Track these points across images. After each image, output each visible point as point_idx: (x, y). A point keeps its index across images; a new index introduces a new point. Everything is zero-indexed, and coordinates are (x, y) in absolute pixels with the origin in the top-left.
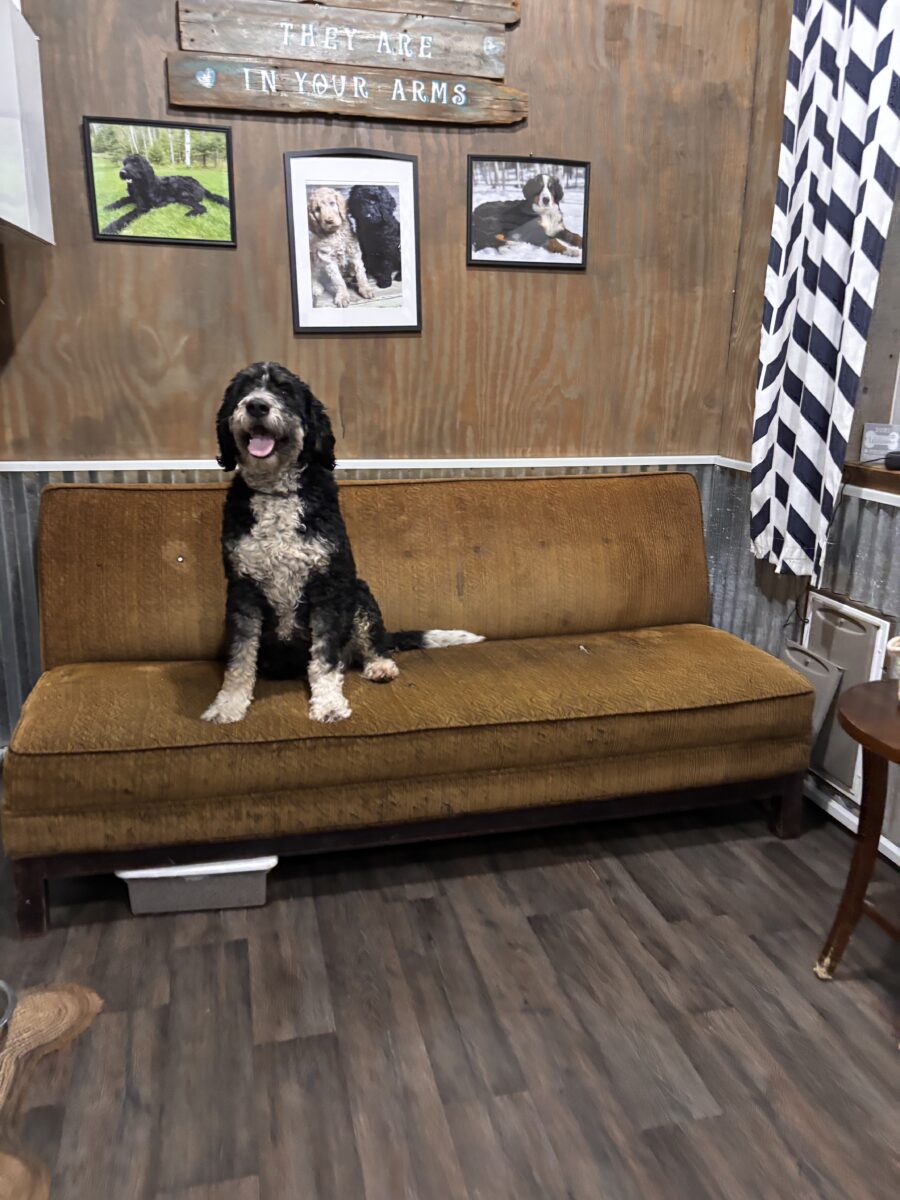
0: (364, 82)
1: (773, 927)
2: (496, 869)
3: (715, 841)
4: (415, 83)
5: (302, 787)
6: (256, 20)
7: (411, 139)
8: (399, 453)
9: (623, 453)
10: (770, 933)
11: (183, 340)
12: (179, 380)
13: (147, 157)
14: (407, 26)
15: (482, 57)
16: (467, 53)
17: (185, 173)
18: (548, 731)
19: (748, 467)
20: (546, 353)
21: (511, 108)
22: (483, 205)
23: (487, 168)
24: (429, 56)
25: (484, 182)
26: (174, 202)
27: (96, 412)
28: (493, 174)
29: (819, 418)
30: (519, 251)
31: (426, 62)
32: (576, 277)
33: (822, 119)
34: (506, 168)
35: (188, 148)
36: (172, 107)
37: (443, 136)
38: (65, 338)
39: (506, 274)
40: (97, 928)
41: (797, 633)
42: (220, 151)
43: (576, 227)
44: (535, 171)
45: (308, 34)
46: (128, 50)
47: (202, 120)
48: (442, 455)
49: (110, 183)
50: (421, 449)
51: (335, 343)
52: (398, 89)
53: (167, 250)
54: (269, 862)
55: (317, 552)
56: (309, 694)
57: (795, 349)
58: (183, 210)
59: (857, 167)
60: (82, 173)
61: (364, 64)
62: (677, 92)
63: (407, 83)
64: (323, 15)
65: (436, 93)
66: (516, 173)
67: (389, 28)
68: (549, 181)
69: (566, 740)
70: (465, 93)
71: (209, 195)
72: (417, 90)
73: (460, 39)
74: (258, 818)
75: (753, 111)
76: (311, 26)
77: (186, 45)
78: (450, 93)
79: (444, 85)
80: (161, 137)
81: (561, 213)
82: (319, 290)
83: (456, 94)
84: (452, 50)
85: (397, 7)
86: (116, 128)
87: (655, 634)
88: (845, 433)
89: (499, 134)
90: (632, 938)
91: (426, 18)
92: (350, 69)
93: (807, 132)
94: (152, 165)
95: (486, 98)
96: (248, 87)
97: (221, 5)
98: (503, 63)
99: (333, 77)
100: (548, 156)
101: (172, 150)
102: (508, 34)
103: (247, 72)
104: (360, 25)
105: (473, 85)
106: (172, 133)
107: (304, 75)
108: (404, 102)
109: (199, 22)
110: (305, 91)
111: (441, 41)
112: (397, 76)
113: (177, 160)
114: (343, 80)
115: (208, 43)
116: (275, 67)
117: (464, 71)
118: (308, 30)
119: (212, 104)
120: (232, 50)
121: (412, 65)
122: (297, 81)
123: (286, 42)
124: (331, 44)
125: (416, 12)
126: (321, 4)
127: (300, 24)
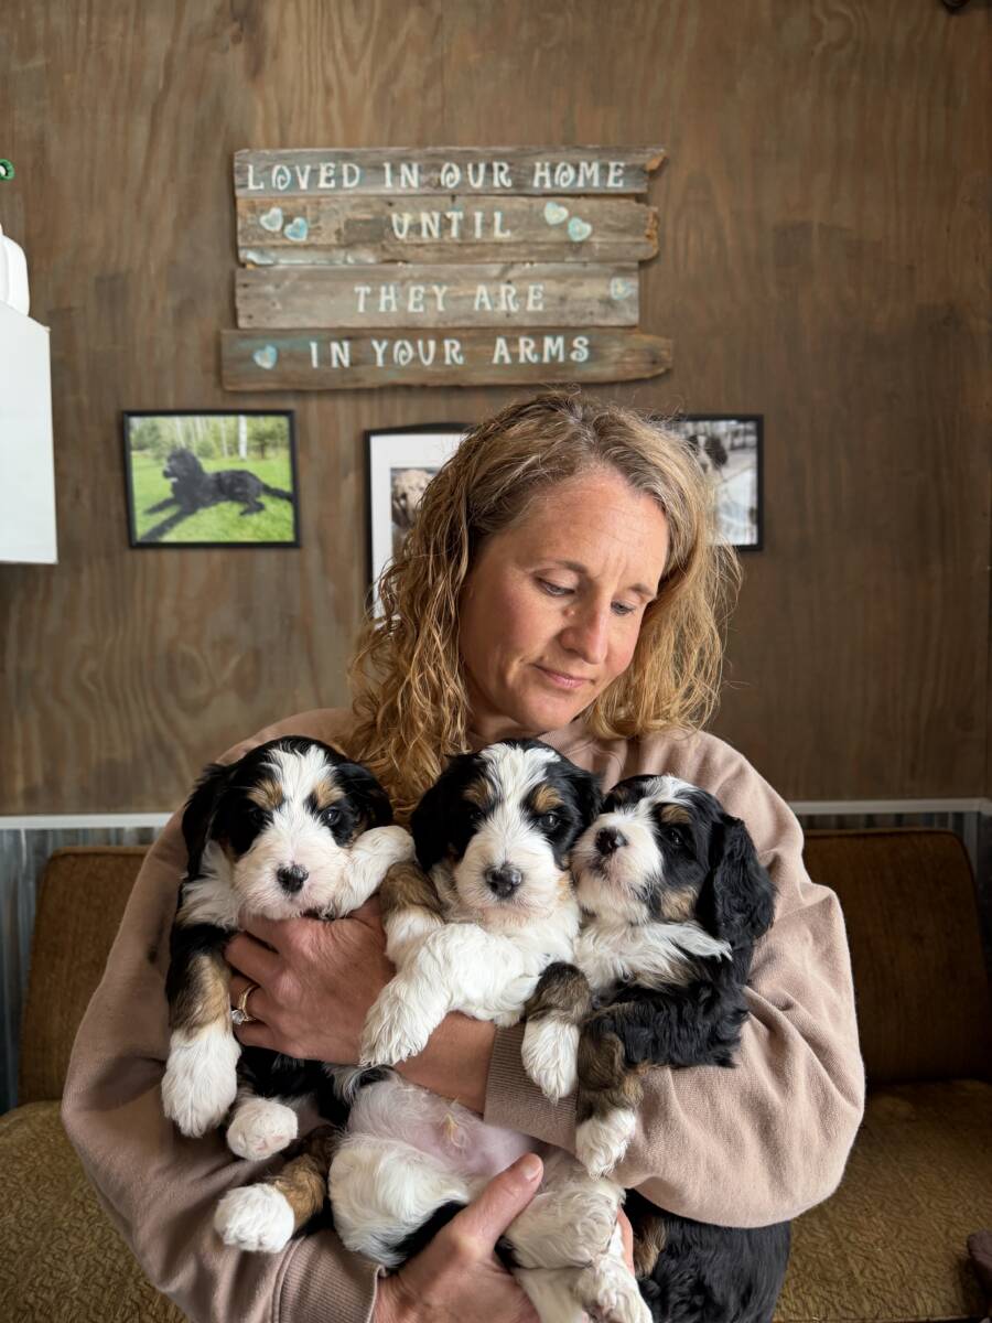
0: (458, 346)
4: (522, 341)
6: (326, 287)
11: (233, 662)
12: (227, 711)
13: (194, 451)
14: (512, 274)
15: (608, 303)
16: (588, 300)
17: (238, 467)
21: (650, 359)
24: (540, 308)
26: (226, 500)
27: (123, 753)
31: (535, 315)
32: (752, 559)
35: (243, 438)
36: (226, 393)
38: (91, 665)
42: (282, 439)
44: (686, 432)
45: (388, 297)
47: (261, 405)
49: (150, 481)
52: (501, 349)
53: (217, 555)
58: (236, 508)
60: (118, 475)
61: (457, 324)
62: (880, 321)
63: (512, 342)
64: (407, 274)
65: (550, 351)
67: (487, 280)
68: (707, 443)
70: (588, 347)
71: (268, 490)
72: (526, 349)
73: (581, 284)
76: (392, 289)
77: (242, 323)
78: (569, 348)
79: (560, 340)
80: (211, 428)
83: (578, 349)
84: (570, 299)
85: (498, 255)
86: (161, 421)
89: (636, 391)
91: (535, 265)
92: (441, 333)
94: (200, 459)
96: (315, 363)
97: (284, 274)
98: (637, 309)
99: (420, 343)
100: (703, 411)
101: (224, 443)
102: (643, 272)
103: (314, 346)
104: (452, 280)
105: (599, 336)
106: (225, 422)
107: (385, 344)
108: (508, 365)
109: (259, 296)
110: (384, 363)
111: (555, 288)
112: (500, 335)
113: (231, 453)
114: (432, 344)
115: (268, 318)
116: (349, 338)
117: (586, 321)
118: (388, 293)
119: (272, 386)
120: (296, 325)
121: (517, 321)
122: (374, 352)
123: (361, 308)
124: (416, 305)
125: (523, 259)
126: (405, 262)
127: (379, 286)
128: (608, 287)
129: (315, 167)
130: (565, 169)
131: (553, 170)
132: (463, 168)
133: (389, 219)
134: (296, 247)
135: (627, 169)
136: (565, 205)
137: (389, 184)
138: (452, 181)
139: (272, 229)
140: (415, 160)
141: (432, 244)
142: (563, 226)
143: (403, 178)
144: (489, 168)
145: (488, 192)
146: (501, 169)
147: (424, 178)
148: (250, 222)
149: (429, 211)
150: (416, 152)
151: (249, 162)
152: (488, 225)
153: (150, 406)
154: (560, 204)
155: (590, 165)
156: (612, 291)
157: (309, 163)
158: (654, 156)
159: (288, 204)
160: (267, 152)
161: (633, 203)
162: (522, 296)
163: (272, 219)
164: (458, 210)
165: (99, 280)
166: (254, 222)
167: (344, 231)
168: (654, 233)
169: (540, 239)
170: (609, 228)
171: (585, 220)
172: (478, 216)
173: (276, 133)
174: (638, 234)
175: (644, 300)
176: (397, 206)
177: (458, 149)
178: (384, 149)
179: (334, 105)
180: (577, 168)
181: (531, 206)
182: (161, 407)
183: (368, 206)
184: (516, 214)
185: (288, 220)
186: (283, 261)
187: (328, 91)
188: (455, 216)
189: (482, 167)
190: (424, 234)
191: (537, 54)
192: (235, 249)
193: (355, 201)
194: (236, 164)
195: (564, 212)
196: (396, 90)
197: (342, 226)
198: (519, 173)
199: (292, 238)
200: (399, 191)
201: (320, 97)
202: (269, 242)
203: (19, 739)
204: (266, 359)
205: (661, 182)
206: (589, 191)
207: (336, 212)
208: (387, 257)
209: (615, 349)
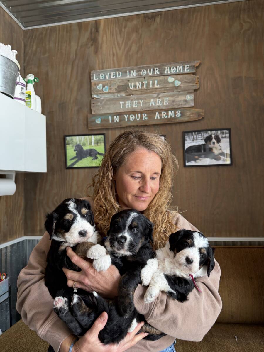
0: (146, 115)
4: (163, 113)
6: (113, 103)
13: (81, 145)
14: (160, 96)
15: (186, 101)
16: (180, 101)
21: (198, 115)
22: (189, 147)
23: (190, 135)
24: (167, 104)
25: (189, 140)
26: (89, 156)
28: (192, 137)
30: (204, 161)
31: (166, 106)
32: (229, 168)
34: (198, 134)
35: (93, 141)
36: (89, 130)
37: (173, 127)
38: (56, 198)
42: (102, 140)
44: (209, 134)
45: (128, 104)
47: (97, 133)
49: (71, 152)
52: (157, 115)
58: (91, 158)
60: (63, 151)
61: (146, 110)
63: (160, 113)
64: (133, 98)
65: (170, 115)
66: (201, 135)
67: (153, 98)
68: (215, 137)
70: (180, 113)
71: (99, 153)
72: (164, 115)
73: (178, 97)
76: (129, 102)
77: (93, 113)
78: (175, 114)
79: (173, 112)
80: (85, 139)
81: (220, 147)
83: (178, 114)
84: (175, 101)
85: (156, 91)
86: (73, 137)
89: (194, 124)
91: (166, 93)
92: (142, 112)
94: (83, 147)
96: (110, 122)
97: (103, 100)
98: (193, 102)
99: (136, 115)
100: (213, 128)
101: (88, 142)
102: (195, 93)
103: (110, 117)
104: (145, 99)
105: (183, 110)
106: (89, 137)
107: (127, 116)
108: (159, 119)
109: (97, 106)
110: (127, 120)
111: (171, 99)
112: (157, 112)
113: (90, 145)
114: (139, 115)
115: (99, 111)
116: (118, 115)
117: (180, 106)
118: (128, 103)
119: (100, 128)
120: (106, 112)
121: (162, 108)
122: (125, 118)
123: (122, 107)
124: (135, 106)
125: (163, 92)
126: (133, 95)
127: (126, 102)
128: (186, 97)
129: (110, 73)
130: (173, 68)
131: (170, 69)
132: (147, 70)
133: (129, 85)
134: (106, 93)
135: (190, 67)
136: (174, 77)
137: (128, 76)
138: (144, 74)
139: (100, 89)
140: (135, 69)
141: (139, 90)
142: (173, 83)
143: (132, 74)
144: (154, 70)
145: (153, 76)
146: (157, 70)
147: (137, 74)
148: (94, 88)
149: (138, 82)
150: (135, 67)
151: (94, 74)
152: (153, 84)
153: (71, 134)
154: (172, 77)
155: (180, 67)
156: (187, 98)
157: (109, 72)
158: (197, 63)
159: (104, 83)
160: (99, 71)
161: (192, 75)
163: (100, 87)
164: (146, 81)
165: (60, 104)
166: (96, 88)
167: (117, 89)
168: (198, 82)
169: (167, 86)
170: (186, 82)
171: (179, 81)
172: (151, 82)
173: (101, 66)
174: (193, 83)
175: (195, 100)
176: (130, 81)
177: (146, 66)
178: (127, 67)
179: (115, 58)
180: (176, 68)
181: (165, 78)
182: (74, 134)
183: (123, 82)
184: (161, 81)
185: (104, 87)
186: (102, 97)
187: (114, 55)
188: (145, 82)
189: (152, 70)
190: (137, 88)
191: (166, 40)
192: (91, 94)
193: (120, 81)
194: (91, 74)
195: (173, 79)
196: (130, 53)
197: (117, 87)
198: (161, 70)
199: (105, 91)
200: (131, 77)
201: (112, 56)
202: (99, 92)
203: (38, 217)
204: (98, 121)
205: (200, 69)
206: (180, 73)
207: (115, 84)
208: (128, 94)
209: (188, 113)
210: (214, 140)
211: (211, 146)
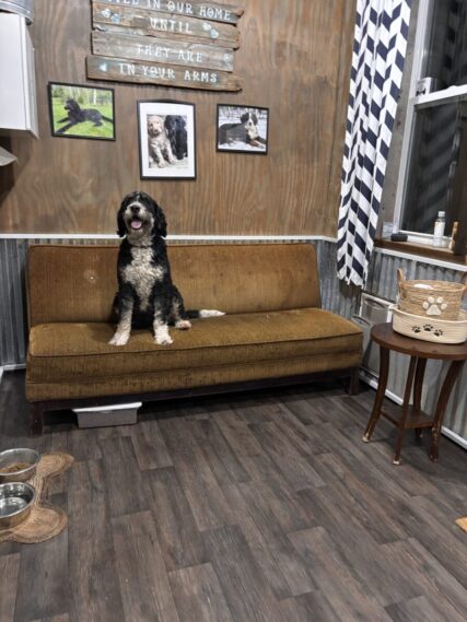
0: (173, 71)
1: (346, 425)
2: (232, 408)
3: (323, 396)
4: (194, 72)
5: (153, 371)
6: (126, 43)
7: (192, 96)
8: (186, 233)
9: (283, 234)
10: (345, 427)
11: (91, 181)
12: (89, 198)
14: (192, 47)
15: (223, 62)
16: (217, 60)
18: (256, 349)
19: (336, 241)
20: (250, 190)
21: (235, 84)
22: (223, 125)
23: (225, 109)
24: (201, 61)
25: (223, 115)
26: (88, 120)
27: (51, 212)
28: (227, 112)
29: (364, 219)
30: (239, 145)
31: (200, 64)
32: (264, 157)
33: (365, 96)
34: (234, 109)
35: (95, 97)
36: (88, 79)
37: (206, 95)
38: (37, 179)
39: (233, 155)
40: (64, 434)
41: (357, 311)
42: (109, 99)
43: (264, 136)
45: (148, 50)
46: (69, 52)
47: (101, 85)
48: (205, 234)
49: (60, 111)
50: (195, 231)
51: (158, 183)
52: (187, 74)
53: (84, 142)
54: (139, 405)
55: (159, 272)
56: (154, 334)
57: (355, 191)
59: (378, 117)
60: (47, 106)
61: (172, 63)
62: (305, 80)
63: (191, 72)
64: (155, 42)
65: (203, 77)
66: (238, 112)
67: (184, 49)
68: (252, 116)
69: (262, 352)
70: (216, 77)
71: (103, 118)
72: (195, 75)
73: (214, 54)
74: (134, 384)
75: (337, 88)
76: (150, 46)
77: (95, 52)
78: (210, 77)
79: (207, 74)
80: (83, 92)
81: (257, 129)
82: (151, 160)
83: (213, 78)
84: (210, 59)
85: (187, 39)
86: (63, 87)
87: (298, 312)
88: (375, 226)
89: (230, 95)
90: (290, 431)
91: (200, 45)
92: (167, 66)
93: (359, 101)
94: (79, 104)
95: (225, 80)
96: (122, 71)
97: (111, 35)
98: (232, 65)
99: (159, 69)
100: (251, 105)
101: (88, 97)
102: (234, 52)
103: (122, 65)
104: (171, 47)
105: (220, 73)
106: (88, 91)
107: (147, 67)
108: (189, 80)
109: (101, 42)
110: (146, 74)
111: (206, 55)
112: (186, 69)
113: (90, 102)
114: (164, 70)
115: (105, 52)
116: (134, 63)
117: (216, 68)
118: (148, 48)
119: (106, 78)
121: (193, 65)
122: (143, 70)
123: (139, 52)
124: (158, 54)
125: (195, 42)
126: (154, 37)
127: (145, 45)
128: (223, 57)
130: (211, 10)
131: (206, 10)
132: (176, 4)
133: (149, 19)
134: (115, 25)
135: (231, 14)
136: (210, 24)
137: (149, 5)
138: (172, 8)
139: (106, 17)
141: (164, 31)
142: (209, 32)
143: (154, 4)
144: (185, 6)
145: (184, 15)
146: (189, 6)
147: (162, 6)
148: (98, 12)
149: (163, 19)
152: (184, 27)
154: (208, 23)
155: (219, 10)
156: (225, 58)
158: (239, 10)
159: (112, 8)
161: (231, 26)
162: (194, 56)
163: (106, 13)
164: (173, 20)
166: (100, 13)
167: (133, 22)
168: (238, 38)
169: (201, 35)
170: (225, 35)
171: (216, 31)
172: (181, 24)
174: (233, 38)
175: (234, 63)
176: (152, 15)
180: (214, 10)
181: (199, 22)
183: (142, 13)
184: (193, 25)
186: (110, 30)
188: (173, 22)
189: (182, 4)
190: (162, 27)
192: (92, 22)
193: (137, 10)
195: (210, 27)
197: (132, 20)
198: (195, 9)
199: (114, 21)
200: (153, 9)
202: (105, 21)
204: (104, 68)
205: (240, 20)
206: (218, 20)
207: (130, 14)
208: (148, 34)
210: (250, 120)
211: (247, 127)
